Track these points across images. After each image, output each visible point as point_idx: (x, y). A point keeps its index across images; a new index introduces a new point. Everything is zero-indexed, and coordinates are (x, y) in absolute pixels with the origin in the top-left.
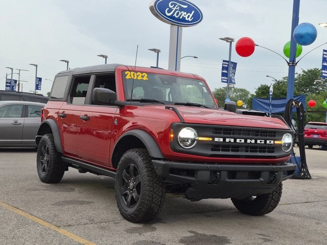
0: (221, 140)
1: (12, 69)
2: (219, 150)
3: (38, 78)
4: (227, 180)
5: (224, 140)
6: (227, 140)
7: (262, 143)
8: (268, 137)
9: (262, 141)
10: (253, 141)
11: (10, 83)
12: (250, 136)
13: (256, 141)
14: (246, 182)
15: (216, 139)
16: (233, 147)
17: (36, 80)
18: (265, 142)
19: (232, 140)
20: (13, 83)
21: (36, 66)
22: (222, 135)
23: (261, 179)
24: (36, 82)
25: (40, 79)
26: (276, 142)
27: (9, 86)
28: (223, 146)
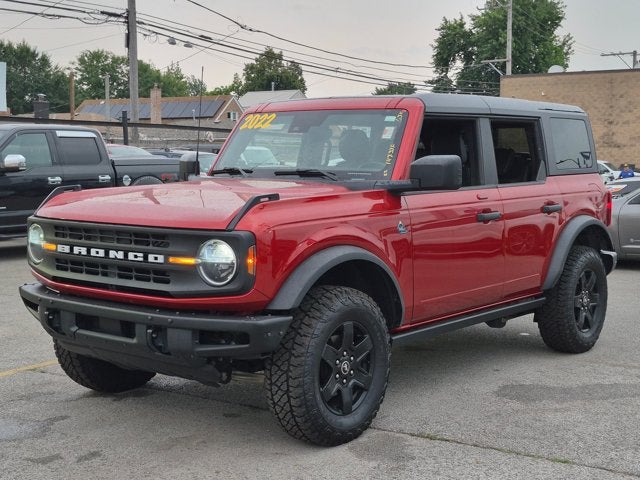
0: (66, 249)
4: (74, 329)
5: (72, 249)
6: (76, 250)
7: (139, 259)
8: (151, 247)
9: (139, 254)
10: (120, 255)
12: (117, 245)
13: (126, 256)
15: (59, 248)
18: (146, 258)
22: (68, 239)
26: (171, 260)
28: (72, 262)
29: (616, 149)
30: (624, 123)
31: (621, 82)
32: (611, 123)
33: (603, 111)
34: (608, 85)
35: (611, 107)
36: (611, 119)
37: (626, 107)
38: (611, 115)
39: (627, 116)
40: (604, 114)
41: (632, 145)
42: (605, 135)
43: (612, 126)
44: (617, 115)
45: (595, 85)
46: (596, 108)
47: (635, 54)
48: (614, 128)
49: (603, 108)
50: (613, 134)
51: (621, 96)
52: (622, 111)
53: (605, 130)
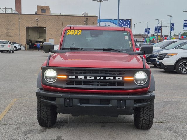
0: (74, 77)
1: (158, 20)
2: (73, 84)
3: (172, 24)
4: (79, 104)
5: (77, 77)
6: (79, 77)
7: (111, 79)
8: (117, 75)
10: (102, 78)
11: (157, 28)
12: (100, 75)
13: (105, 78)
14: (96, 107)
15: (70, 77)
16: (84, 82)
17: (171, 25)
18: (114, 78)
19: (83, 78)
20: (159, 28)
21: (171, 16)
22: (74, 74)
23: (110, 105)
24: (171, 26)
25: (173, 25)
26: (126, 78)
27: (157, 30)
28: (76, 82)
29: (10, 37)
30: (12, 29)
31: (11, 17)
32: (8, 29)
33: (6, 25)
34: (7, 18)
35: (8, 24)
36: (8, 28)
37: (13, 25)
38: (8, 27)
39: (13, 28)
40: (6, 27)
41: (15, 36)
42: (7, 33)
43: (9, 30)
44: (10, 27)
45: (3, 18)
46: (3, 24)
47: (5, 8)
48: (9, 31)
49: (6, 24)
50: (9, 32)
51: (11, 21)
52: (11, 26)
53: (7, 31)
